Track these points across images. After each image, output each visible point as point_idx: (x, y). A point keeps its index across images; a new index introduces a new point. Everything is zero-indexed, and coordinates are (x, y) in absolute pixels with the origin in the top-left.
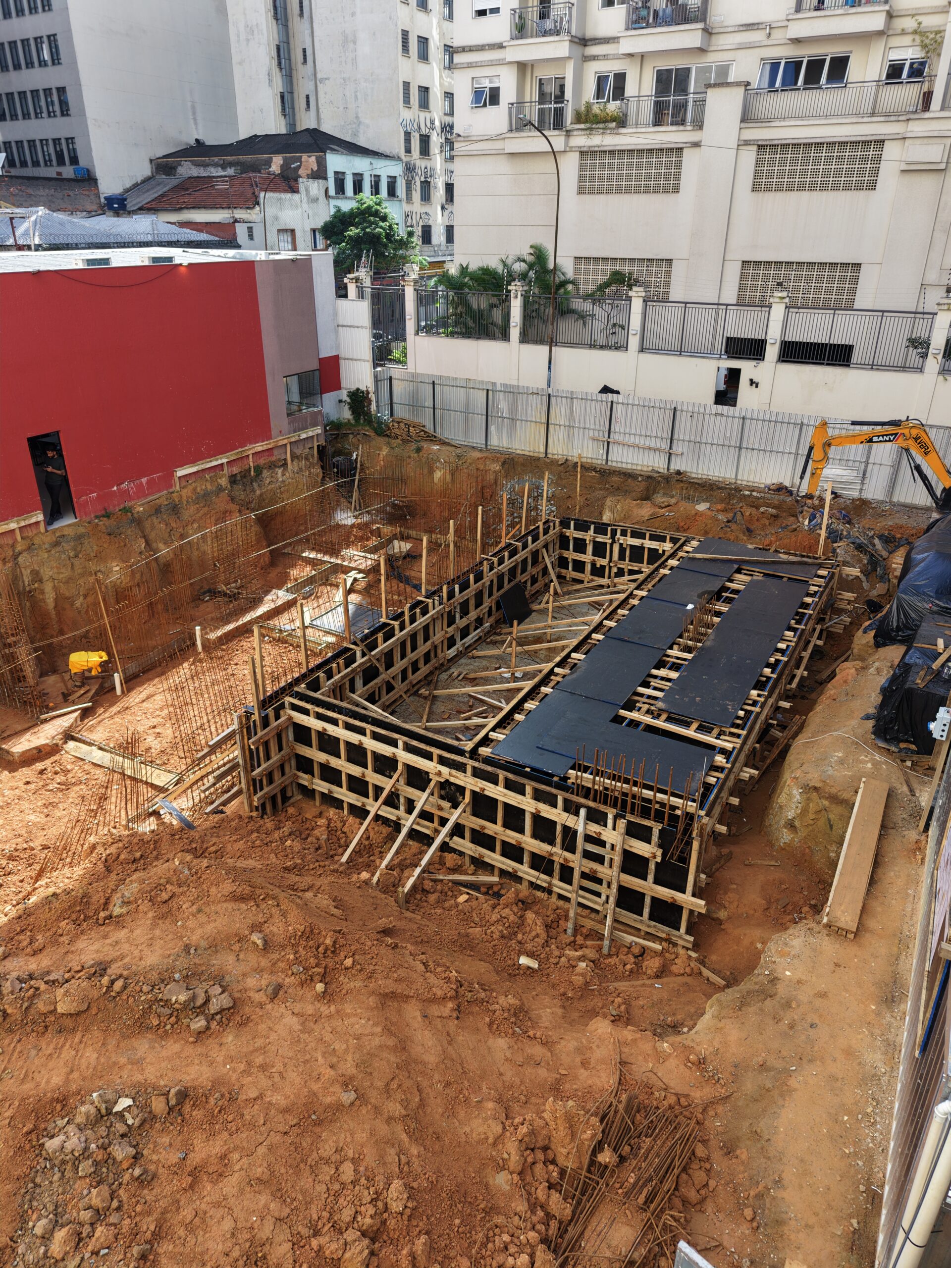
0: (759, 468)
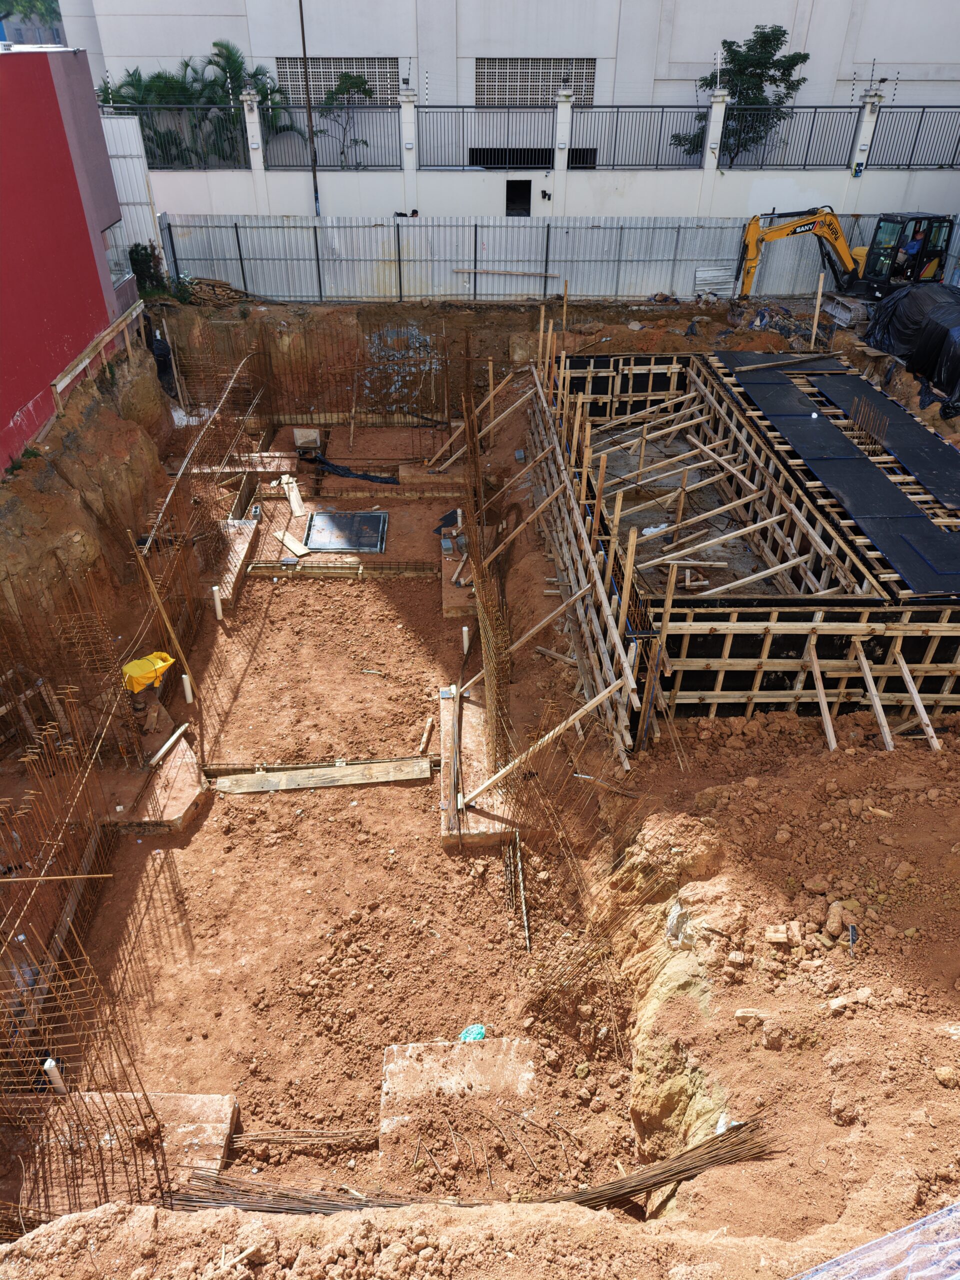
0: (639, 280)
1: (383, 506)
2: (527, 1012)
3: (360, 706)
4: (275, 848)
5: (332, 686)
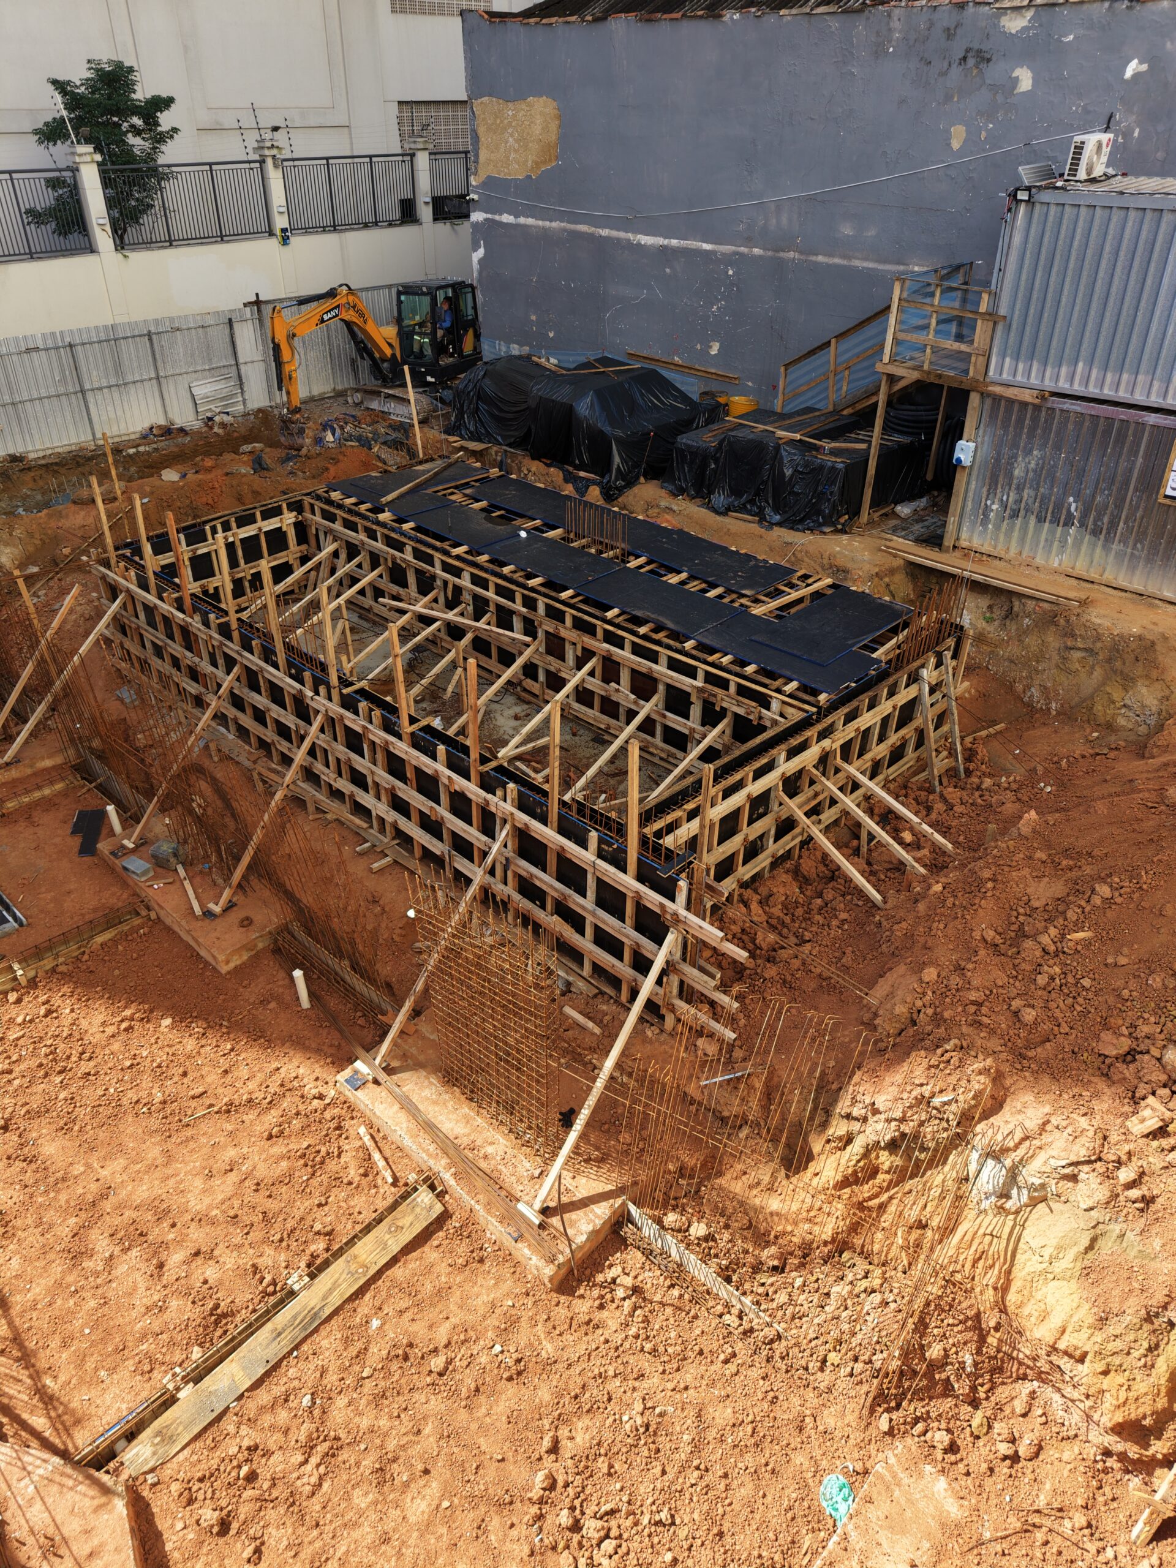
2: (872, 1411)
4: (326, 1486)
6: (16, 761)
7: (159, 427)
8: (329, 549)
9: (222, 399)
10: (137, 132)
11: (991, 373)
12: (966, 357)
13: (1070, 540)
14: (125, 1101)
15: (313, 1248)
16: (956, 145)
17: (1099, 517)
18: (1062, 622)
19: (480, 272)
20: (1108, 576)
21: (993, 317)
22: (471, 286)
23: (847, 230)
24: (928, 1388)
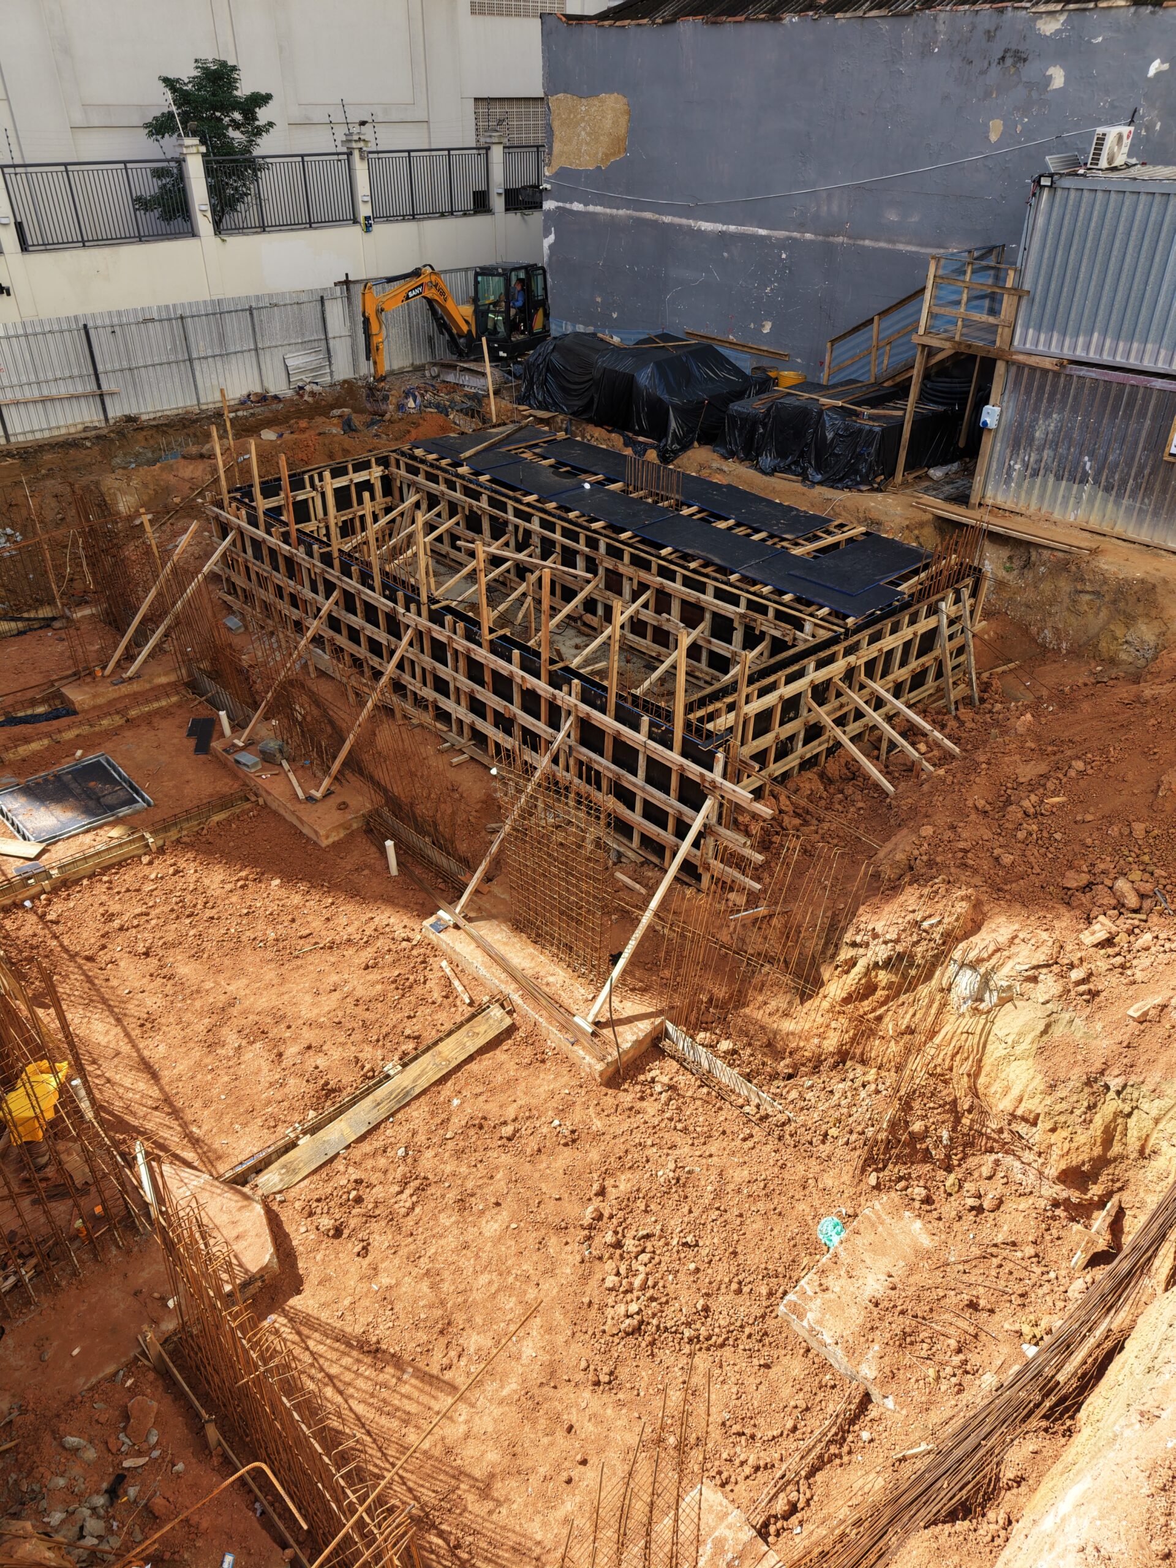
0: (222, 380)
1: (86, 750)
2: (863, 1171)
3: (336, 995)
4: (418, 1210)
5: (274, 990)
6: (137, 676)
7: (256, 394)
8: (413, 499)
9: (312, 370)
10: (237, 126)
11: (1016, 343)
12: (993, 329)
13: (1084, 496)
14: (244, 938)
15: (404, 1047)
16: (994, 137)
17: (1112, 473)
18: (1073, 568)
19: (550, 257)
20: (1119, 529)
21: (1018, 292)
22: (542, 268)
23: (892, 216)
24: (910, 1155)
